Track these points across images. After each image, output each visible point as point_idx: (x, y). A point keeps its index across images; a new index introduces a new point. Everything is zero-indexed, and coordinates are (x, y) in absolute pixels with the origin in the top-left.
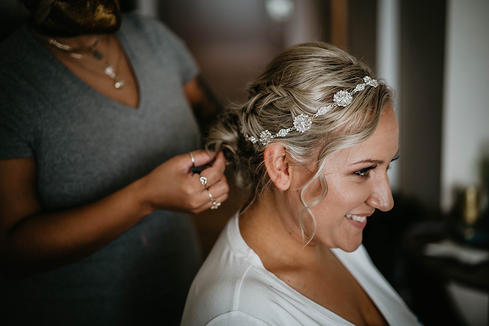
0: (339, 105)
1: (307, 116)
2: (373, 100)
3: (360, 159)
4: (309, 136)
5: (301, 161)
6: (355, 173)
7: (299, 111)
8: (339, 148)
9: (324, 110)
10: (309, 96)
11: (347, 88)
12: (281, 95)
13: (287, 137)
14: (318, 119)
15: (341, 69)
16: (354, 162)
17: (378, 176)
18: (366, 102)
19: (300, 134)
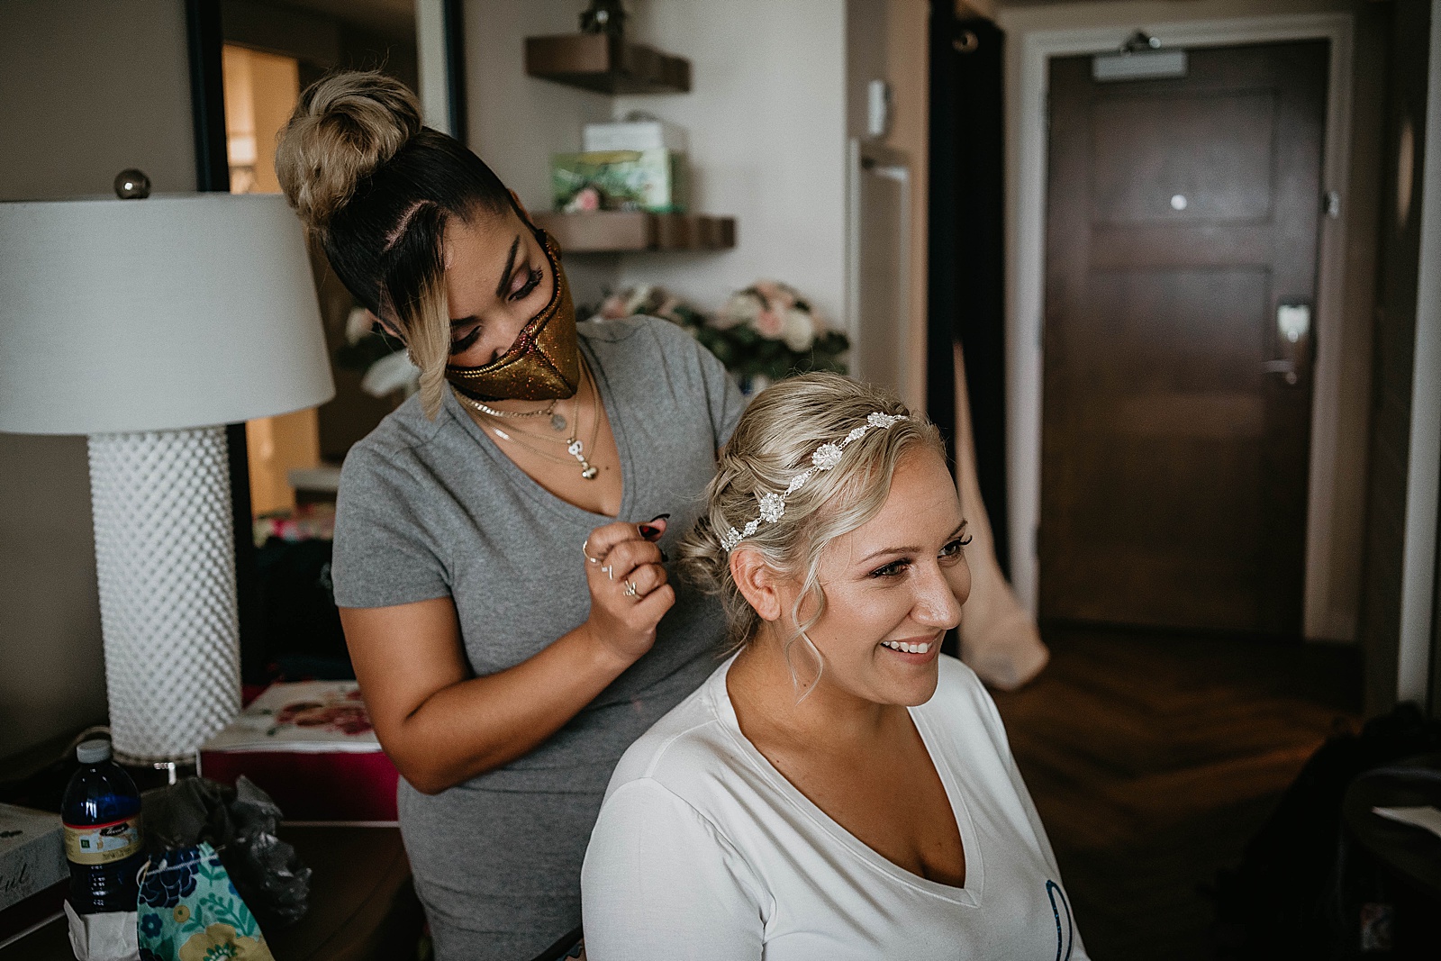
0: (822, 469)
1: (776, 495)
2: (877, 450)
3: (871, 552)
4: (785, 526)
5: (781, 569)
6: (875, 574)
7: (764, 490)
8: (828, 537)
9: (798, 481)
10: (774, 463)
11: (833, 439)
12: (738, 469)
13: (756, 534)
14: (793, 497)
15: (826, 410)
16: (862, 558)
17: (924, 573)
18: (864, 456)
19: (773, 526)
